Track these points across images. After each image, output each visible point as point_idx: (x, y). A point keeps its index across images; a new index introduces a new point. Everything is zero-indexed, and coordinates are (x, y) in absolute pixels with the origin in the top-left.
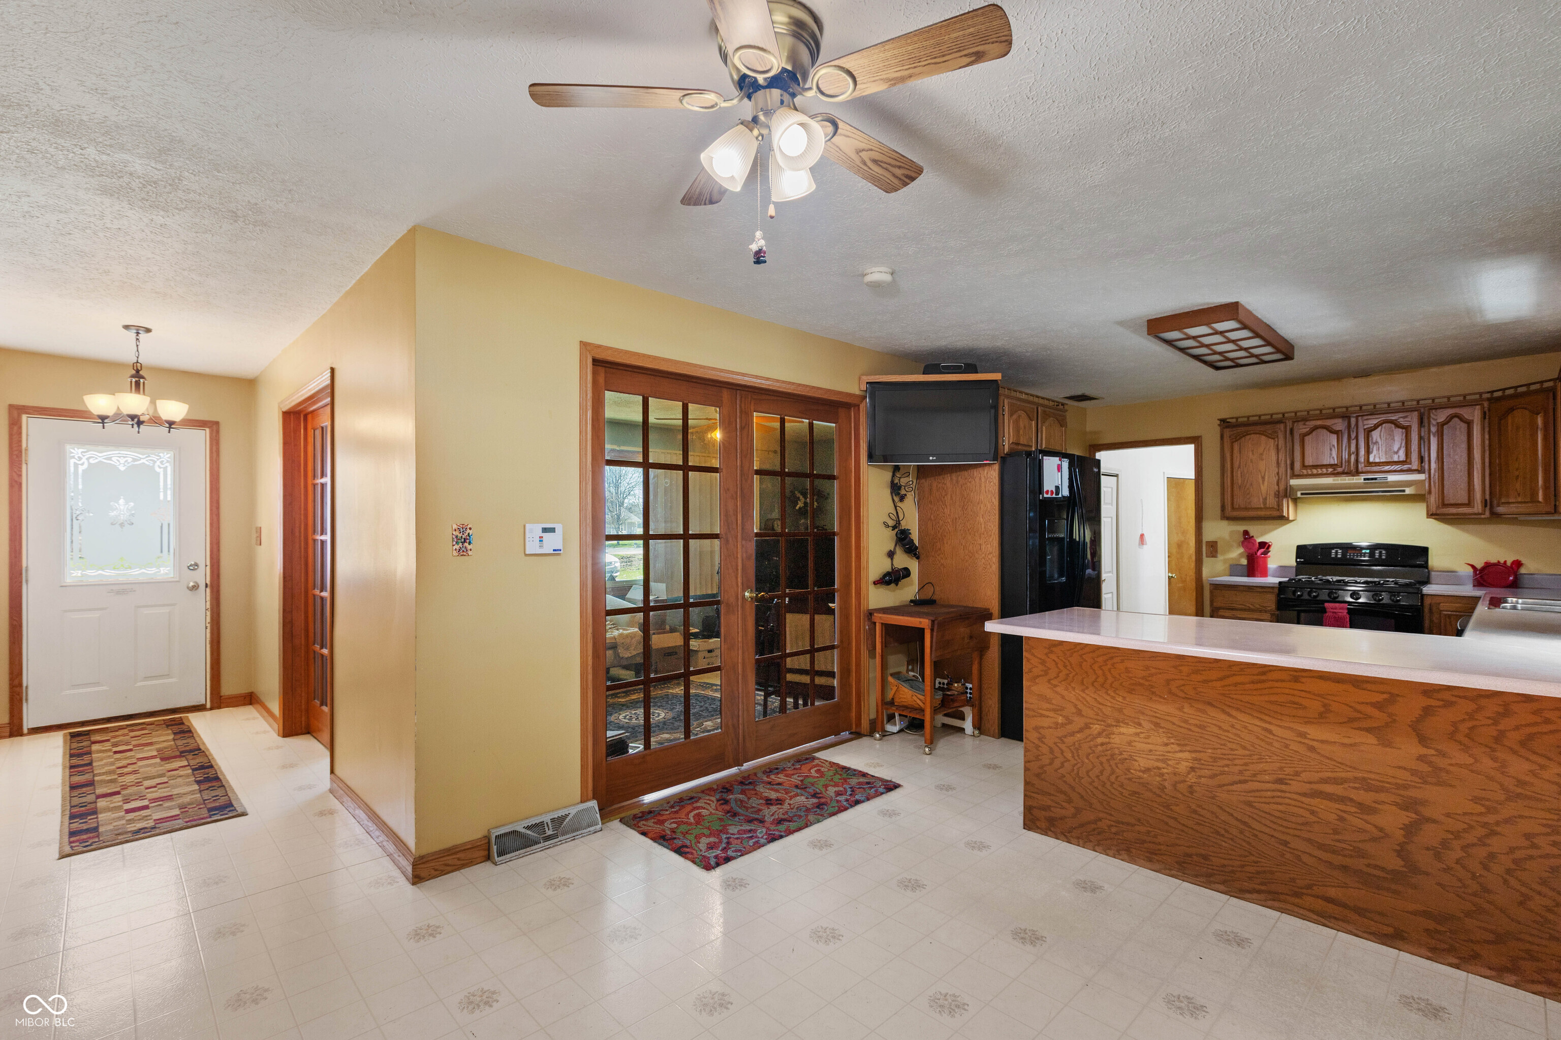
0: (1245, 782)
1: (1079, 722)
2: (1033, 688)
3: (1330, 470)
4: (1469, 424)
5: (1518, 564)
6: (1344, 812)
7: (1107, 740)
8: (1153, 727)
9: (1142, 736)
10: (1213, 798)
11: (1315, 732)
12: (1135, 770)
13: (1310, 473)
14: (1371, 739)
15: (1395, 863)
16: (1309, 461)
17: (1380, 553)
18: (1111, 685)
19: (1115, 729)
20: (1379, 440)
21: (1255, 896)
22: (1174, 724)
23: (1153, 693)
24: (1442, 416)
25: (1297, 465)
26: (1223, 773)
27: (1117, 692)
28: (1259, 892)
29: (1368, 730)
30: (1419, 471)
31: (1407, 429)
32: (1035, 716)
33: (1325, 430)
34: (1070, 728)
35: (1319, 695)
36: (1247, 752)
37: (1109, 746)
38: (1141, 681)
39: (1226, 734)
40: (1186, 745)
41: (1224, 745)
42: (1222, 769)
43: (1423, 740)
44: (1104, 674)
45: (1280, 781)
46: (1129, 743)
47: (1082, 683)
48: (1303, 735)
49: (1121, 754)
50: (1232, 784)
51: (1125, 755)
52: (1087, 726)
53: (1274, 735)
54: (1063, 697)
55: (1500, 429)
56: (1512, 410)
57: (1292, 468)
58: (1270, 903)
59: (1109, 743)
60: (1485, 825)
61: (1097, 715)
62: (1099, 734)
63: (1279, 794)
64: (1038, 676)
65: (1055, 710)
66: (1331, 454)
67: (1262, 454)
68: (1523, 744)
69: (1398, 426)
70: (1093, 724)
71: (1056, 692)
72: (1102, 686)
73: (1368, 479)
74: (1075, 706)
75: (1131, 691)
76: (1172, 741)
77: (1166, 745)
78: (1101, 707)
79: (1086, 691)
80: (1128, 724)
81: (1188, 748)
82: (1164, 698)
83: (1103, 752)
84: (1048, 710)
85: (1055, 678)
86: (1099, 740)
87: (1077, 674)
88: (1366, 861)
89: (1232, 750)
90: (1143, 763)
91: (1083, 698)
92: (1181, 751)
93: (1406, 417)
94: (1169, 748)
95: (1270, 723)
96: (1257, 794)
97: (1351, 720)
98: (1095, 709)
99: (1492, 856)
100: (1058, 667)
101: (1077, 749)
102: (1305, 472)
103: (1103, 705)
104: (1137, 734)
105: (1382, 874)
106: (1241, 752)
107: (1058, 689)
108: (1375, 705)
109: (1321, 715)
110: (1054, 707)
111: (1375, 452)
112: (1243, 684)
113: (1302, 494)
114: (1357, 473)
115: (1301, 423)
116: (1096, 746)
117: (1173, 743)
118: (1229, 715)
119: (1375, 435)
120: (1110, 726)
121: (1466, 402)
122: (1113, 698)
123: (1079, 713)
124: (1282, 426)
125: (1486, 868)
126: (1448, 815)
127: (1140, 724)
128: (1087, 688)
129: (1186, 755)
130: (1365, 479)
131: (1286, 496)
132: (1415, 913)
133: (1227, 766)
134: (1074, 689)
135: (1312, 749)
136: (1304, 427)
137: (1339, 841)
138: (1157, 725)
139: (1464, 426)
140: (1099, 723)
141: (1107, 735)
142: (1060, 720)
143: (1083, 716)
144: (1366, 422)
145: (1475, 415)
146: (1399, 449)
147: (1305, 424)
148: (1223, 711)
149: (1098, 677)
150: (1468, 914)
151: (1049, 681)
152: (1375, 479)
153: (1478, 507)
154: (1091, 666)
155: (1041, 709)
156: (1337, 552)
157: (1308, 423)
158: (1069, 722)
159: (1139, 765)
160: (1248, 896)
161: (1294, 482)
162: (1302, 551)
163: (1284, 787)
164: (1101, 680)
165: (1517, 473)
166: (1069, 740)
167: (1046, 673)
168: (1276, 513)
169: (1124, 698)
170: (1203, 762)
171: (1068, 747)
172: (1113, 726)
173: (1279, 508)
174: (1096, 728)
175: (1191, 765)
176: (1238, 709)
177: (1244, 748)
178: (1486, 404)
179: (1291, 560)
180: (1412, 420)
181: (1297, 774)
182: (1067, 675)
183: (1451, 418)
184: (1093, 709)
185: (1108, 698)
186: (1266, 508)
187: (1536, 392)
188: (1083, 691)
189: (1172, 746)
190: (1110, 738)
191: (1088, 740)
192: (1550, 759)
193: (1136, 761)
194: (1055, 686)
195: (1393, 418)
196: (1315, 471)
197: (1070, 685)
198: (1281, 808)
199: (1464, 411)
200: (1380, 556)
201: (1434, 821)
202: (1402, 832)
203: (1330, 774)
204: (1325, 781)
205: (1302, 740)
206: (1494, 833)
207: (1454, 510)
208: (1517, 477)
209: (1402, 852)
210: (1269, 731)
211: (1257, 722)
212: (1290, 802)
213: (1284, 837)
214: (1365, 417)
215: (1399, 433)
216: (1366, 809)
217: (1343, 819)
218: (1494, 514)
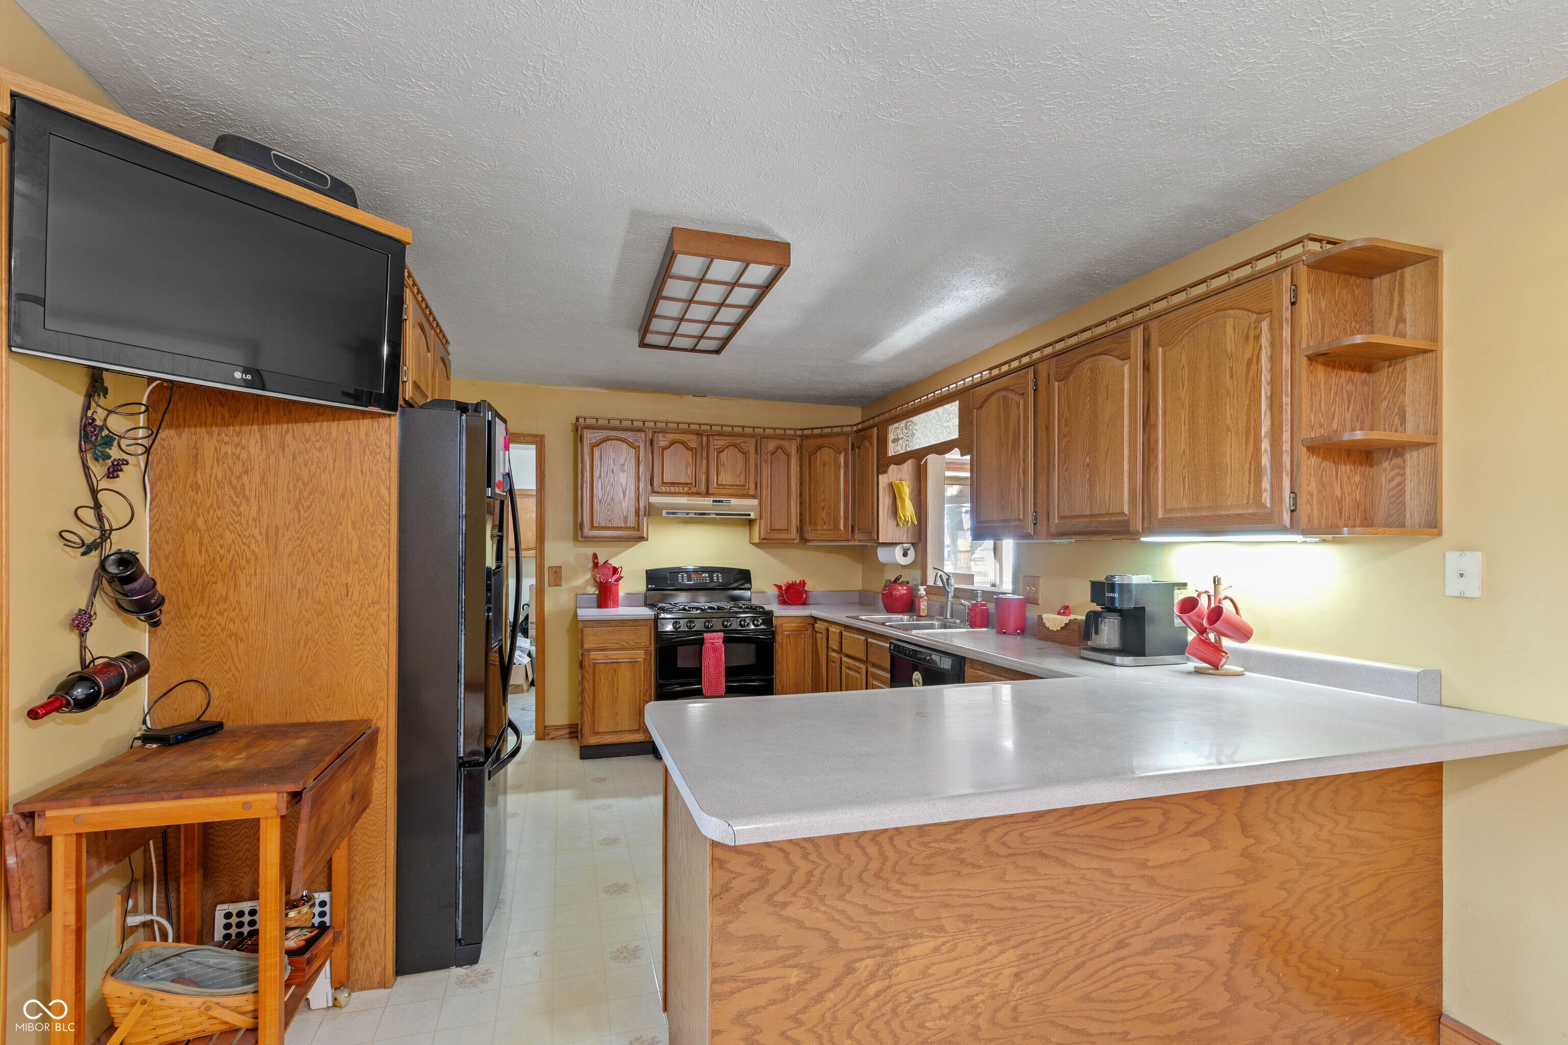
0: (1083, 963)
1: (833, 966)
2: (732, 928)
3: (686, 489)
4: (788, 456)
6: (1180, 956)
7: (886, 982)
8: (962, 925)
9: (944, 949)
10: (1044, 1012)
11: (1156, 855)
12: (933, 1020)
13: (668, 491)
14: (1205, 845)
15: (1221, 1000)
16: (667, 478)
17: (718, 576)
18: (894, 871)
19: (900, 956)
20: (725, 461)
22: (992, 907)
23: (963, 862)
24: (771, 445)
25: (657, 482)
26: (1056, 964)
27: (905, 879)
29: (1201, 834)
30: (754, 497)
31: (745, 453)
32: (738, 990)
33: (681, 446)
34: (814, 987)
36: (1085, 916)
37: (891, 991)
38: (944, 845)
39: (1060, 897)
40: (1007, 939)
41: (1058, 917)
42: (1054, 958)
43: (1244, 829)
44: (882, 852)
45: (1122, 945)
46: (924, 973)
47: (840, 883)
48: (1143, 864)
49: (910, 998)
50: (1066, 978)
51: (918, 998)
52: (849, 969)
53: (1115, 876)
54: (800, 925)
55: (810, 465)
56: (820, 448)
57: (652, 484)
59: (890, 987)
60: (1287, 912)
61: (869, 938)
62: (872, 976)
63: (1119, 964)
64: (742, 897)
65: (781, 960)
66: (687, 472)
67: (623, 465)
69: (741, 450)
70: (859, 960)
71: (788, 920)
72: (877, 876)
73: (716, 501)
74: (826, 935)
75: (927, 871)
76: (990, 938)
77: (981, 949)
78: (875, 919)
79: (848, 897)
80: (921, 936)
81: (1012, 942)
82: (979, 867)
83: (879, 1009)
84: (769, 965)
85: (784, 887)
86: (872, 989)
87: (828, 867)
88: (1198, 1014)
89: (1067, 920)
90: (946, 1000)
91: (843, 912)
92: (1002, 952)
93: (745, 442)
94: (985, 955)
96: (1096, 977)
98: (864, 928)
100: (790, 862)
101: (829, 1027)
102: (664, 489)
103: (878, 913)
104: (937, 949)
105: (1215, 1021)
106: (1078, 918)
107: (790, 911)
109: (1162, 829)
110: (780, 953)
111: (722, 474)
114: (707, 494)
115: (661, 435)
116: (865, 1004)
117: (990, 944)
118: (1064, 864)
119: (723, 456)
120: (890, 951)
121: (786, 436)
122: (897, 893)
123: (834, 947)
124: (643, 434)
126: (1262, 915)
127: (941, 929)
128: (850, 888)
129: (1011, 955)
130: (713, 501)
131: (645, 514)
133: (1061, 949)
134: (822, 899)
135: (1151, 881)
136: (664, 439)
137: (1176, 1001)
138: (967, 919)
139: (785, 458)
140: (872, 952)
141: (886, 972)
142: (794, 976)
143: (842, 950)
144: (716, 442)
145: (793, 448)
146: (741, 472)
147: (664, 436)
148: (1056, 859)
149: (870, 860)
151: (770, 899)
152: (722, 501)
153: (794, 534)
155: (751, 969)
156: (683, 577)
157: (667, 435)
158: (813, 971)
159: (940, 1007)
161: (654, 499)
162: (652, 575)
163: (1124, 952)
164: (874, 865)
165: (823, 504)
166: (815, 1012)
167: (763, 882)
168: (636, 534)
169: (916, 887)
170: (1031, 957)
171: (810, 1030)
172: (896, 949)
173: (638, 528)
174: (866, 966)
175: (1015, 970)
176: (1075, 851)
177: (1082, 911)
178: (798, 439)
179: (641, 586)
180: (750, 446)
181: (1138, 925)
182: (810, 873)
183: (779, 448)
184: (860, 931)
185: (889, 896)
186: (623, 528)
187: (839, 434)
188: (842, 897)
189: (989, 948)
190: (890, 977)
191: (851, 997)
193: (935, 1001)
194: (784, 905)
195: (737, 442)
196: (673, 489)
197: (814, 893)
198: (1121, 985)
199: (785, 443)
200: (718, 579)
201: (1251, 928)
202: (1229, 956)
203: (1169, 910)
204: (1164, 922)
205: (1142, 872)
206: (1292, 918)
207: (778, 536)
208: (824, 507)
209: (1228, 985)
210: (1108, 873)
211: (1096, 864)
212: (1129, 970)
213: (1119, 1028)
214: (716, 438)
215: (740, 456)
216: (1200, 942)
217: (1179, 968)
218: (804, 540)
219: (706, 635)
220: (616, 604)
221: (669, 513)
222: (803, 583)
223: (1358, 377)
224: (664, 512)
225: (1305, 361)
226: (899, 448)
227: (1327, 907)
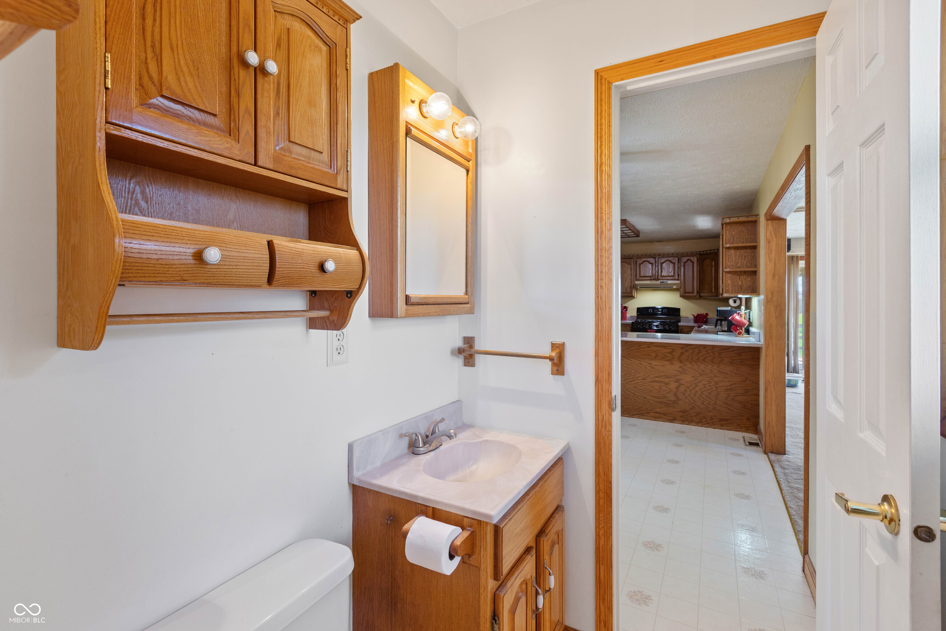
0: (634, 380)
3: (649, 278)
4: (693, 263)
5: (707, 314)
6: (661, 385)
11: (653, 363)
13: (642, 279)
14: (668, 363)
15: (673, 398)
16: (642, 275)
17: (665, 310)
20: (665, 267)
21: (637, 416)
24: (685, 259)
25: (638, 276)
26: (628, 379)
28: (638, 414)
29: (667, 360)
30: (678, 280)
31: (674, 263)
33: (647, 263)
35: (655, 351)
36: (635, 371)
43: (681, 362)
45: (644, 379)
48: (650, 364)
50: (630, 382)
55: (702, 266)
56: (705, 259)
57: (636, 277)
58: (641, 417)
60: (695, 383)
63: (644, 383)
66: (649, 272)
68: (703, 360)
69: (671, 262)
73: (662, 282)
88: (666, 399)
93: (674, 259)
95: (641, 361)
97: (663, 358)
99: (696, 392)
102: (640, 278)
105: (671, 402)
106: (633, 371)
108: (669, 353)
109: (655, 357)
111: (664, 272)
112: (634, 350)
113: (640, 287)
114: (658, 279)
115: (640, 259)
118: (629, 360)
119: (664, 265)
121: (692, 254)
124: (633, 260)
125: (695, 395)
126: (686, 382)
130: (660, 282)
131: (634, 288)
132: (678, 412)
133: (629, 376)
135: (653, 368)
137: (659, 394)
139: (691, 264)
144: (661, 260)
145: (695, 259)
146: (672, 271)
150: (691, 409)
152: (664, 282)
153: (695, 294)
156: (651, 310)
160: (635, 416)
161: (637, 282)
162: (639, 310)
163: (645, 381)
165: (707, 281)
168: (630, 295)
173: (631, 293)
177: (634, 370)
178: (698, 256)
179: (635, 314)
180: (676, 260)
181: (649, 376)
183: (688, 260)
186: (627, 293)
187: (713, 253)
192: (708, 363)
195: (670, 259)
196: (644, 278)
198: (644, 387)
199: (692, 258)
200: (665, 311)
201: (683, 384)
202: (676, 389)
203: (657, 375)
204: (656, 377)
206: (697, 386)
207: (689, 295)
208: (707, 283)
209: (675, 395)
210: (641, 364)
211: (638, 361)
212: (646, 385)
213: (645, 396)
214: (661, 258)
215: (671, 265)
216: (666, 384)
217: (660, 388)
218: (700, 296)
220: (626, 320)
223: (749, 251)
225: (725, 249)
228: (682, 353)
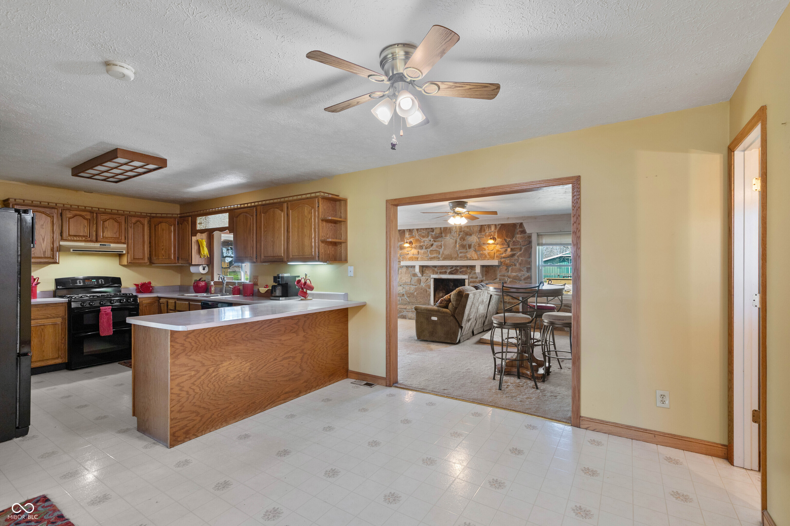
0: (266, 364)
1: (203, 370)
2: (176, 362)
3: (84, 238)
4: (143, 225)
6: (289, 361)
7: (217, 373)
8: (236, 358)
9: (232, 364)
10: (257, 377)
11: (283, 338)
12: (229, 381)
13: (73, 239)
14: (295, 335)
15: (299, 371)
16: (72, 233)
17: (101, 281)
18: (219, 346)
19: (221, 366)
20: (108, 226)
21: (269, 406)
22: (244, 353)
23: (236, 342)
24: (134, 220)
25: (65, 235)
26: (260, 365)
27: (222, 347)
28: (269, 404)
29: (294, 332)
30: (124, 243)
31: (119, 223)
32: (178, 378)
33: (81, 217)
34: (198, 376)
35: (284, 325)
36: (267, 353)
37: (218, 375)
38: (232, 339)
39: (261, 349)
40: (247, 360)
41: (260, 354)
42: (259, 364)
43: (304, 331)
44: (216, 341)
45: (275, 359)
46: (227, 370)
47: (205, 349)
48: (280, 340)
49: (223, 376)
50: (262, 368)
51: (225, 376)
52: (207, 370)
53: (274, 344)
54: (194, 360)
55: (155, 230)
56: (161, 223)
57: (62, 236)
58: (272, 406)
59: (218, 374)
61: (212, 362)
62: (213, 372)
63: (275, 364)
64: (179, 354)
65: (189, 369)
66: (84, 230)
67: (43, 225)
69: (116, 221)
70: (210, 368)
71: (191, 359)
72: (215, 347)
73: (102, 245)
74: (201, 362)
75: (227, 345)
76: (243, 360)
77: (241, 363)
78: (214, 357)
79: (207, 353)
80: (226, 361)
81: (249, 361)
82: (241, 343)
83: (215, 379)
84: (186, 371)
85: (190, 351)
86: (213, 375)
87: (202, 345)
88: (293, 374)
89: (262, 355)
90: (232, 376)
91: (206, 356)
92: (246, 363)
93: (119, 218)
94: (242, 364)
95: (272, 340)
96: (269, 368)
97: (291, 330)
98: (211, 360)
99: (315, 357)
100: (192, 345)
101: (202, 385)
102: (70, 238)
103: (215, 356)
104: (230, 364)
105: (297, 376)
106: (265, 354)
107: (191, 357)
108: (295, 324)
109: (285, 332)
110: (189, 368)
111: (106, 232)
112: (266, 327)
114: (97, 241)
115: (67, 211)
116: (212, 378)
117: (243, 361)
118: (262, 341)
119: (107, 224)
120: (218, 365)
121: (142, 216)
122: (220, 351)
123: (203, 365)
124: (56, 210)
125: (314, 361)
126: (308, 351)
127: (231, 359)
128: (208, 350)
129: (248, 364)
130: (100, 245)
131: (60, 251)
132: (303, 383)
133: (261, 361)
134: (200, 353)
135: (282, 344)
136: (69, 213)
137: (288, 372)
138: (238, 356)
139: (141, 226)
140: (213, 366)
141: (217, 370)
142: (193, 373)
143: (206, 366)
144: (102, 217)
145: (146, 222)
146: (116, 232)
147: (70, 212)
148: (260, 340)
149: (213, 343)
150: (311, 376)
151: (186, 355)
152: (105, 245)
153: (146, 260)
154: (209, 339)
155: (181, 372)
156: (80, 282)
157: (71, 212)
158: (198, 372)
159: (231, 378)
160: (267, 408)
161: (62, 243)
162: (58, 282)
163: (276, 361)
164: (214, 344)
165: (162, 247)
166: (198, 381)
167: (184, 350)
168: (51, 260)
169: (225, 349)
170: (253, 364)
171: (197, 386)
172: (219, 364)
173: (53, 257)
174: (211, 369)
175: (250, 367)
176: (264, 338)
177: (266, 352)
178: (148, 218)
179: (52, 287)
180: (122, 219)
181: (279, 355)
182: (197, 347)
183: (138, 221)
184: (210, 361)
185: (218, 352)
186: (45, 258)
187: (170, 217)
188: (205, 353)
189: (243, 363)
190: (218, 371)
191: (208, 377)
193: (230, 376)
194: (190, 356)
195: (114, 217)
196: (75, 238)
197: (198, 352)
198: (275, 369)
199: (141, 219)
201: (306, 353)
202: (301, 360)
203: (287, 351)
204: (285, 354)
205: (280, 342)
206: (315, 351)
207: (137, 261)
208: (163, 249)
209: (300, 367)
210: (272, 343)
211: (269, 341)
212: (277, 365)
213: (275, 379)
214: (101, 214)
215: (116, 224)
216: (294, 358)
217: (289, 364)
218: (151, 262)
219: (101, 308)
220: (35, 297)
221: (73, 250)
222: (150, 283)
223: (333, 225)
224: (71, 250)
225: (320, 221)
226: (202, 227)
227: (323, 348)
228: (305, 322)
